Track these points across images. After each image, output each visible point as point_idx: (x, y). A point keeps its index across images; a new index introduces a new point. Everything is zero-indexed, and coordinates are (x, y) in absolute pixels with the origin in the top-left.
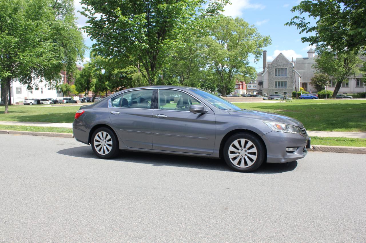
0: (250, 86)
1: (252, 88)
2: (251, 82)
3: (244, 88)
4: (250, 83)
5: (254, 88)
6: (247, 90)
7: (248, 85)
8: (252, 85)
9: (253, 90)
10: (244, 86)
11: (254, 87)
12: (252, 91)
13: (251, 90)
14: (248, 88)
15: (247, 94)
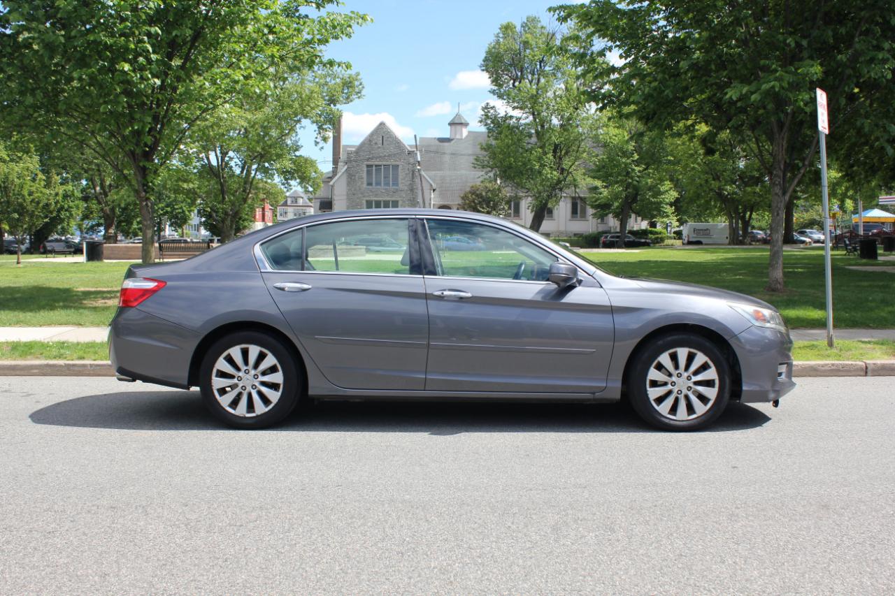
0: (286, 213)
1: (290, 217)
2: (286, 201)
3: (266, 218)
4: (285, 204)
7: (278, 208)
8: (290, 210)
10: (266, 213)
11: (294, 215)
14: (279, 218)
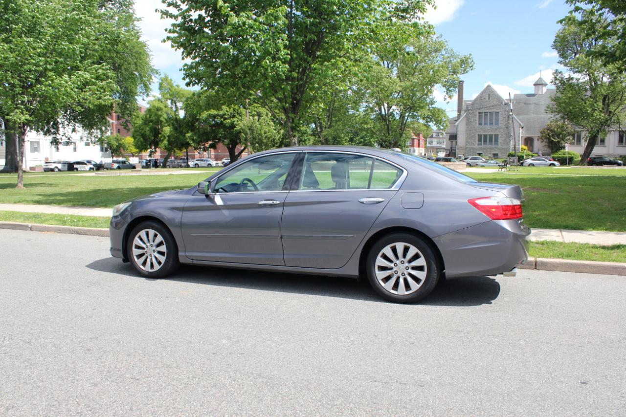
0: (432, 142)
1: (435, 144)
2: (433, 135)
3: (420, 145)
4: (432, 137)
5: (439, 145)
6: (426, 148)
7: (428, 139)
8: (435, 141)
9: (437, 148)
10: (421, 142)
11: (438, 143)
12: (435, 150)
13: (433, 148)
14: (428, 145)
15: (427, 154)
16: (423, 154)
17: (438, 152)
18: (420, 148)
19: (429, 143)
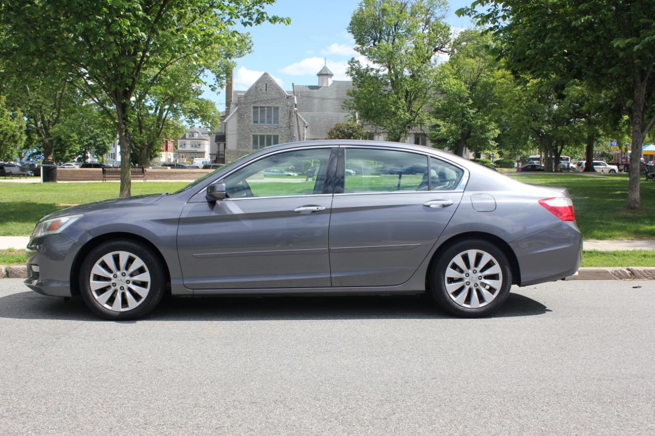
0: (185, 145)
1: (188, 148)
2: (185, 135)
3: (168, 148)
4: (184, 138)
5: (193, 149)
6: (178, 154)
7: (179, 140)
8: (188, 142)
9: (191, 152)
10: (169, 145)
11: (192, 146)
12: (188, 155)
13: (186, 152)
14: (180, 149)
15: (178, 162)
16: (172, 161)
17: (192, 158)
18: (168, 153)
19: (181, 146)
